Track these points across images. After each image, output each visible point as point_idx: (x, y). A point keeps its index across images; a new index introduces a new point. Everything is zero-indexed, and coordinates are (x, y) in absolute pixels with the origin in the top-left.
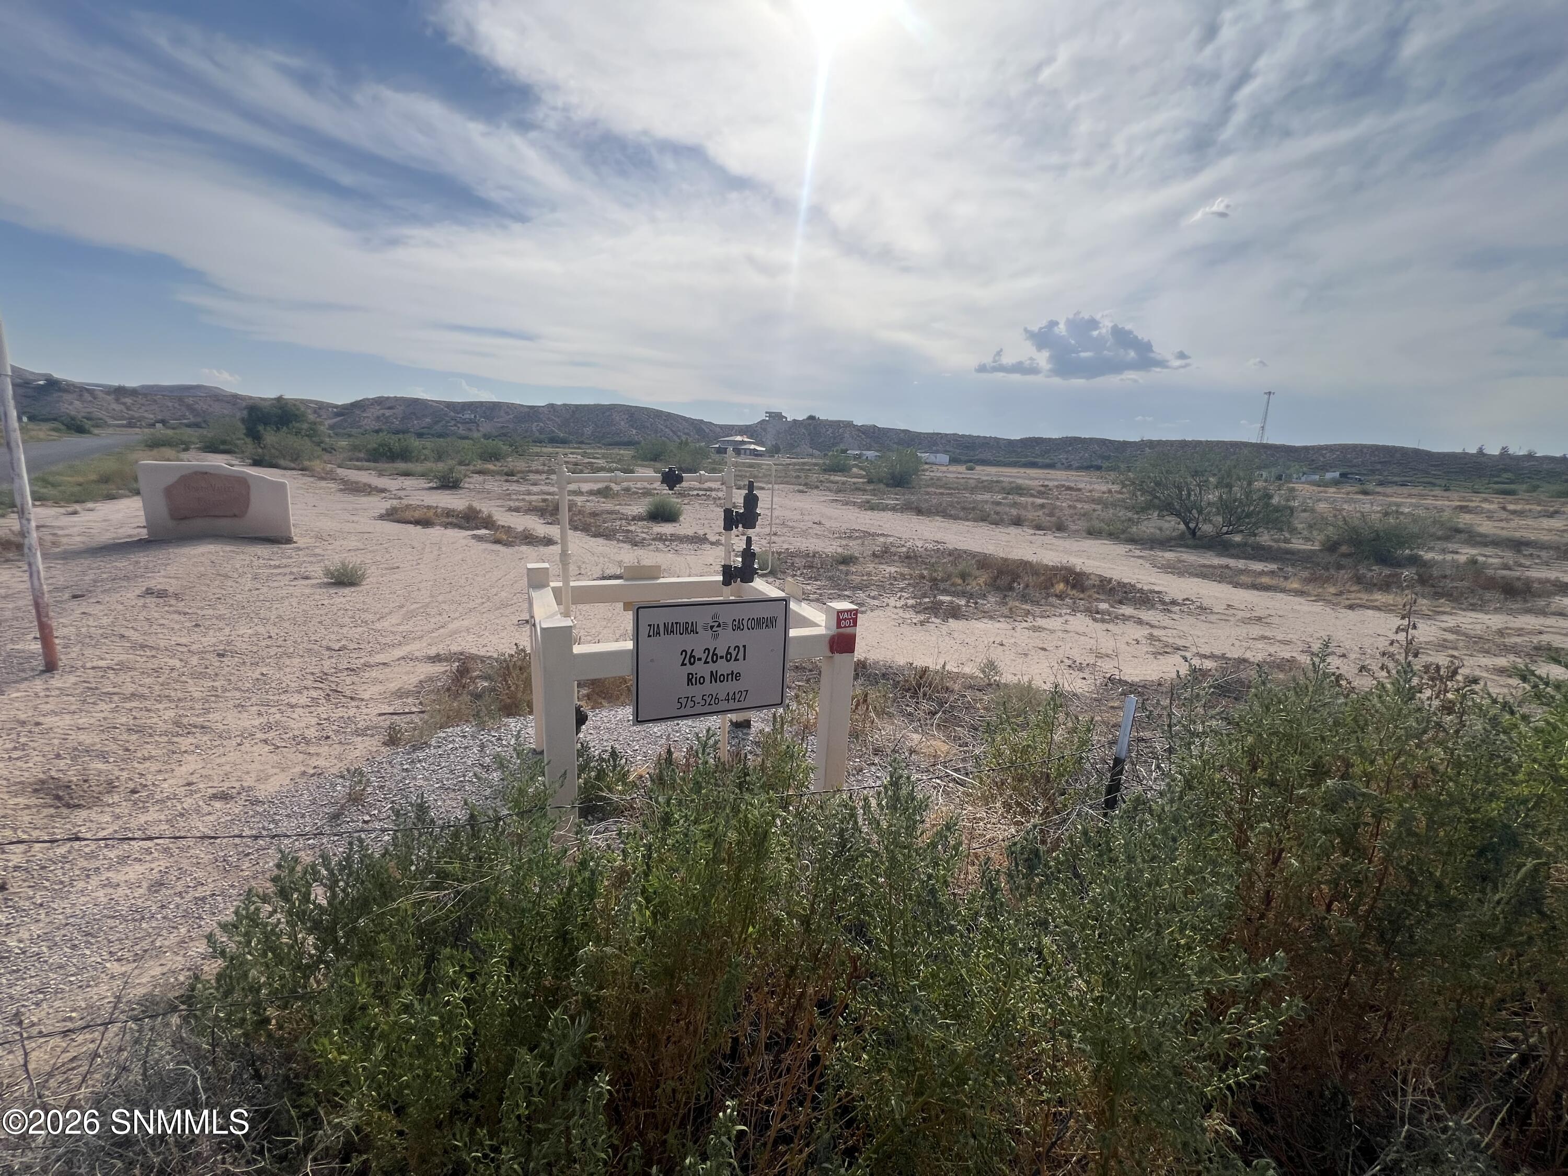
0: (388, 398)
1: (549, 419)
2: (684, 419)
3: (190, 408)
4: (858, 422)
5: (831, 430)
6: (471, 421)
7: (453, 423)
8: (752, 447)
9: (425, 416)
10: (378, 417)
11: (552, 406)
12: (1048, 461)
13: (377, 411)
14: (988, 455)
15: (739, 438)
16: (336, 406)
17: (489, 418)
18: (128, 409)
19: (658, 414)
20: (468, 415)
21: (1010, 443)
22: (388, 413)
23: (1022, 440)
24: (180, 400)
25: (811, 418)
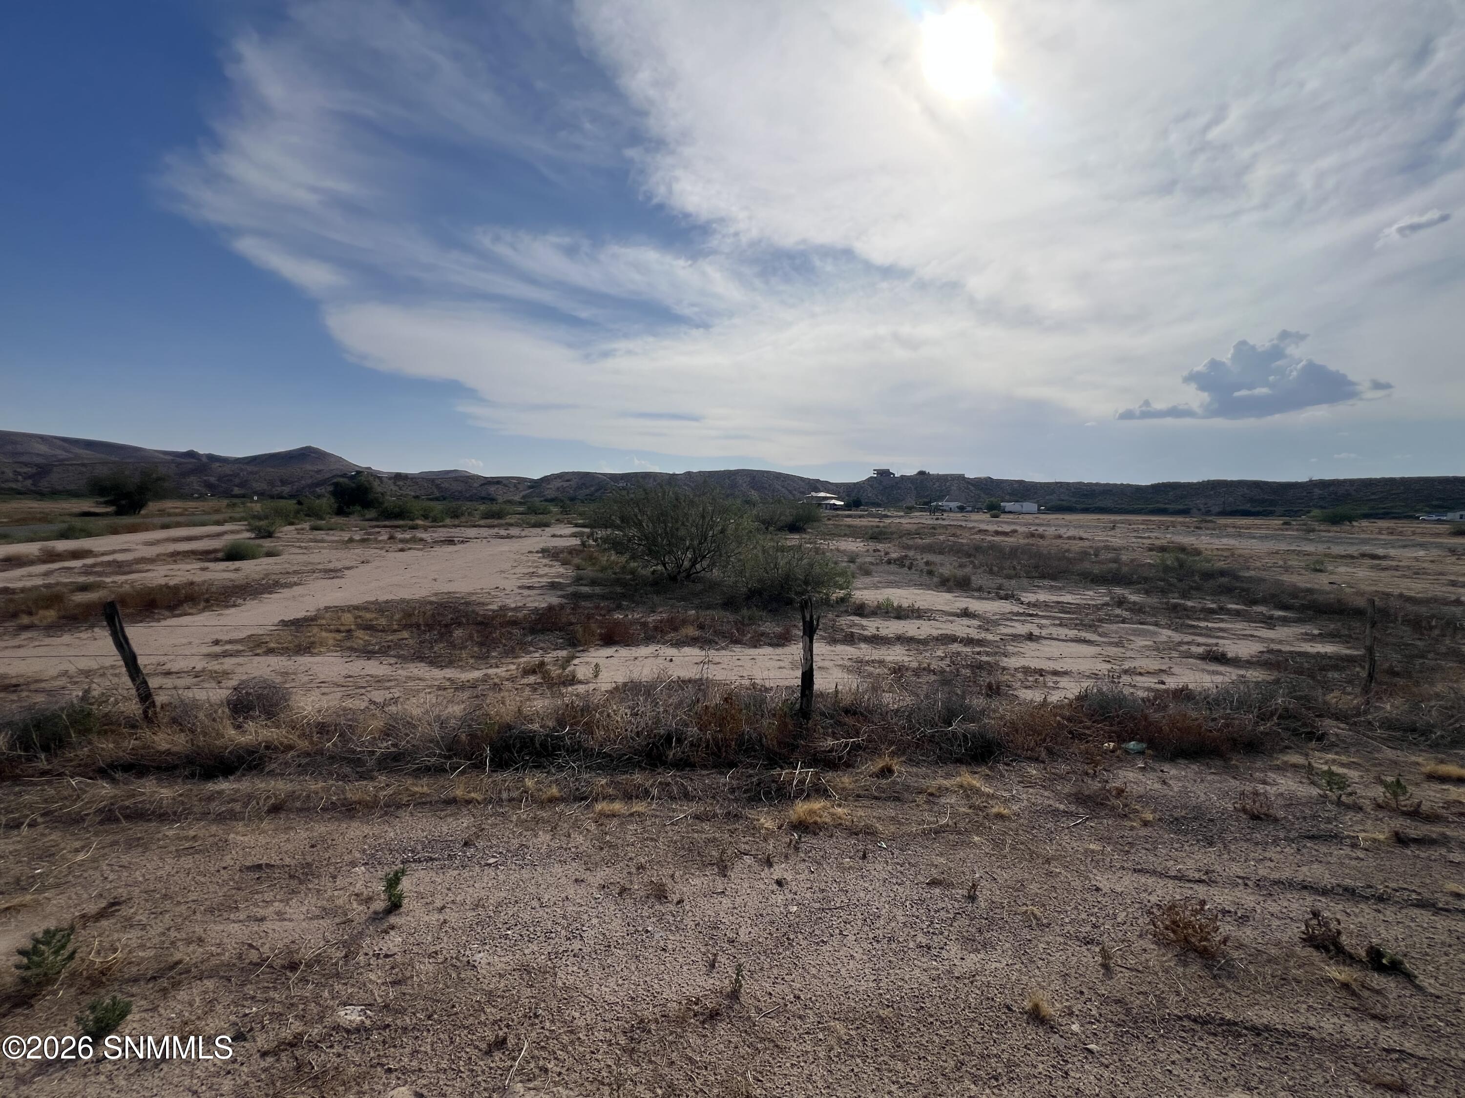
1: (685, 484)
2: (802, 479)
3: (438, 487)
4: (970, 475)
5: (937, 484)
7: (607, 490)
8: (833, 502)
9: (592, 486)
10: (558, 488)
11: (689, 474)
12: (1181, 507)
13: (558, 483)
14: (1108, 503)
15: (822, 494)
16: (531, 480)
18: (400, 489)
19: (778, 476)
21: (1138, 489)
23: (1154, 487)
24: (433, 481)
25: (922, 473)
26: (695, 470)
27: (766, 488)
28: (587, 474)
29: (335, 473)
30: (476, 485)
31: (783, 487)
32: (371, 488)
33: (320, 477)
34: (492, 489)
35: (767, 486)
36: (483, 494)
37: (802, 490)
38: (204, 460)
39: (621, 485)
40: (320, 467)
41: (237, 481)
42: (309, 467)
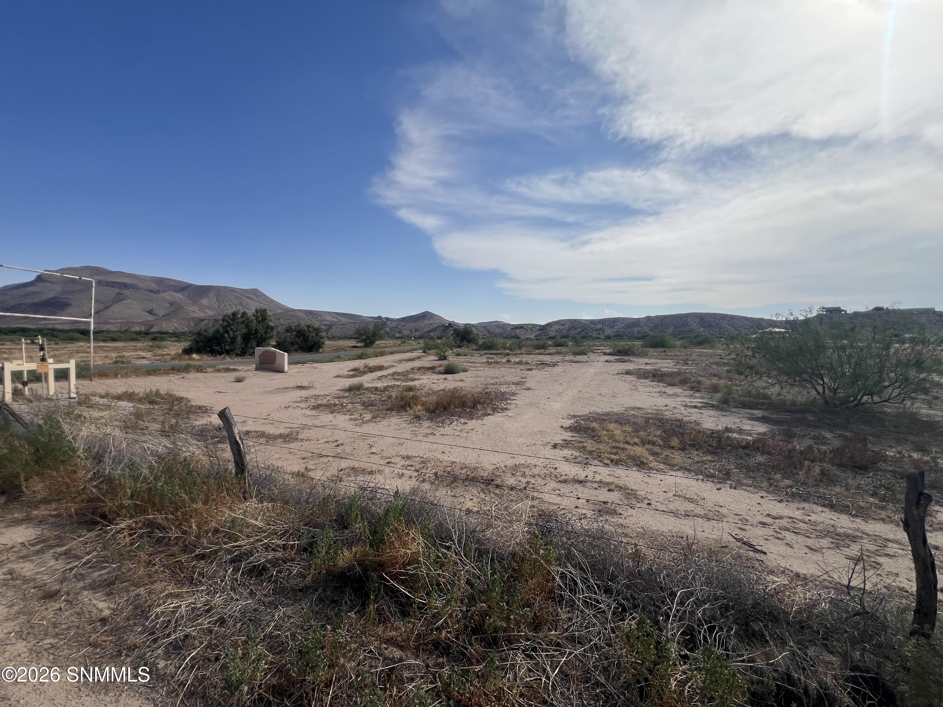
0: (562, 320)
1: (645, 325)
6: (601, 329)
7: (591, 330)
9: (578, 328)
10: (557, 330)
11: (648, 317)
13: (556, 327)
16: (540, 326)
17: (612, 327)
19: (723, 317)
20: (599, 326)
22: (561, 327)
26: (653, 314)
27: (714, 326)
28: (576, 320)
29: (439, 324)
30: (508, 329)
31: (729, 325)
32: (472, 331)
33: (432, 327)
34: (518, 331)
35: (714, 324)
36: (513, 334)
37: (746, 326)
38: (384, 320)
39: (599, 327)
40: (432, 322)
41: (397, 330)
42: (426, 322)
